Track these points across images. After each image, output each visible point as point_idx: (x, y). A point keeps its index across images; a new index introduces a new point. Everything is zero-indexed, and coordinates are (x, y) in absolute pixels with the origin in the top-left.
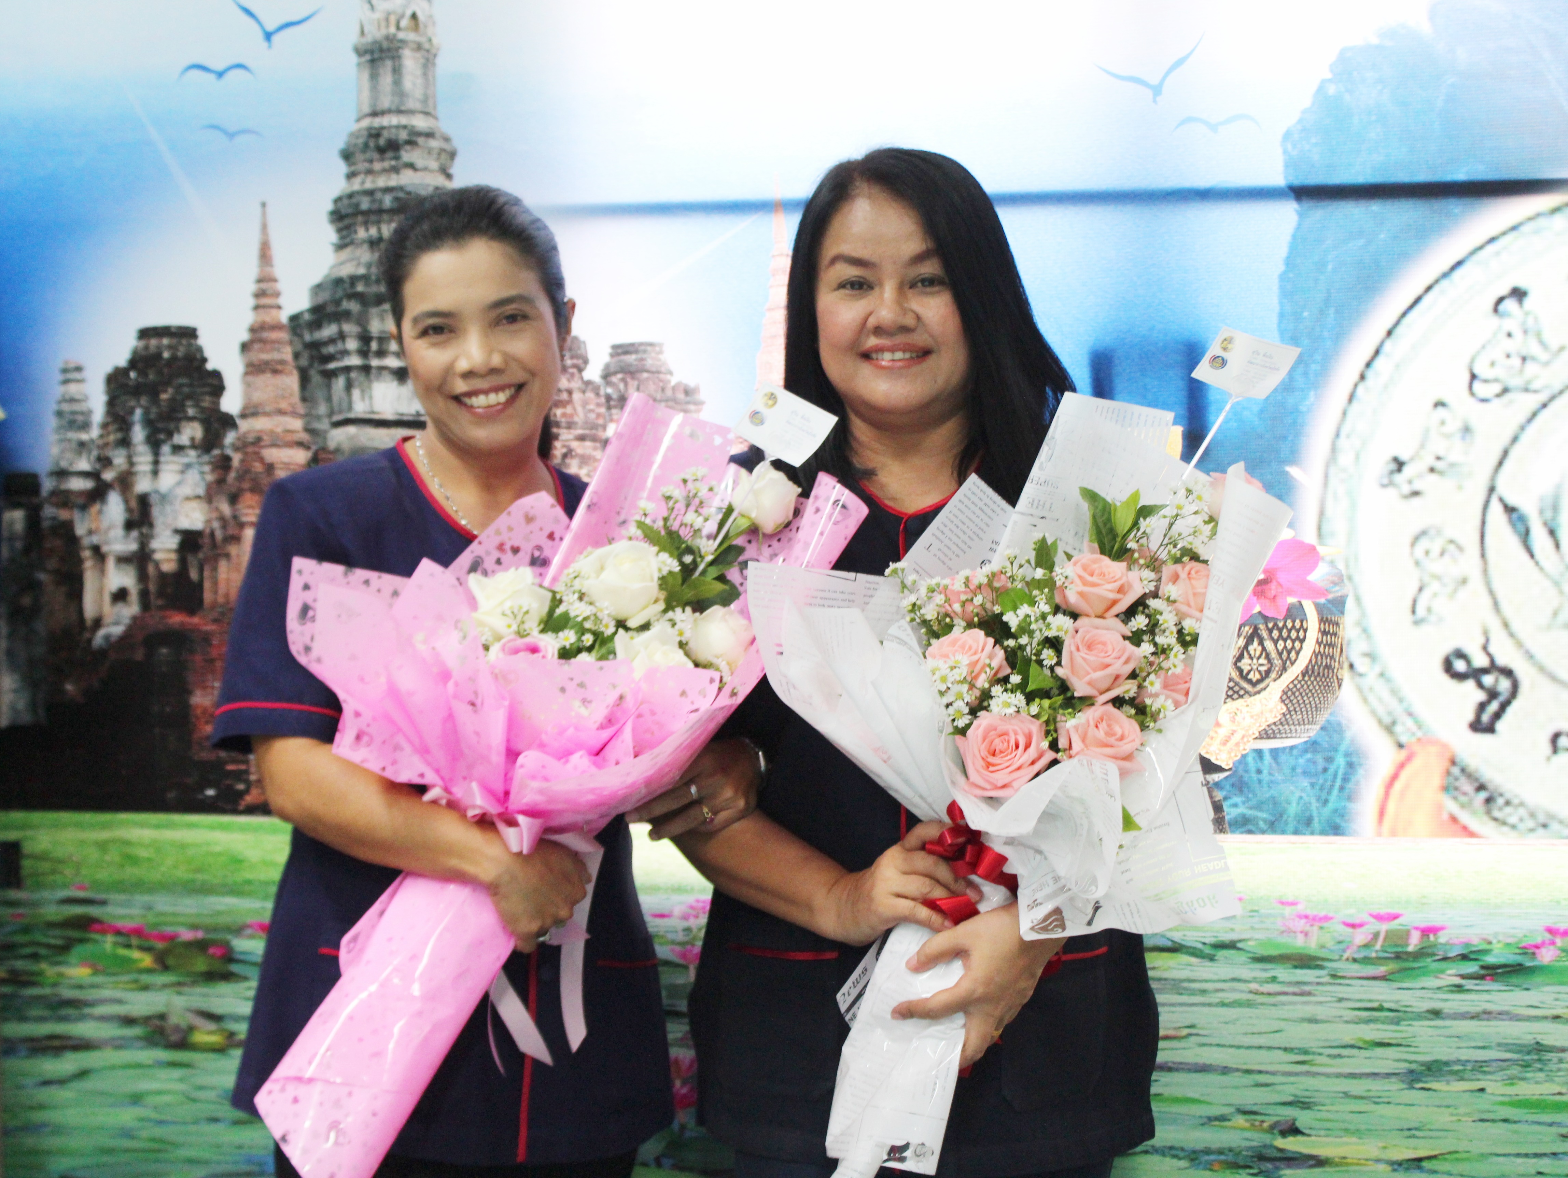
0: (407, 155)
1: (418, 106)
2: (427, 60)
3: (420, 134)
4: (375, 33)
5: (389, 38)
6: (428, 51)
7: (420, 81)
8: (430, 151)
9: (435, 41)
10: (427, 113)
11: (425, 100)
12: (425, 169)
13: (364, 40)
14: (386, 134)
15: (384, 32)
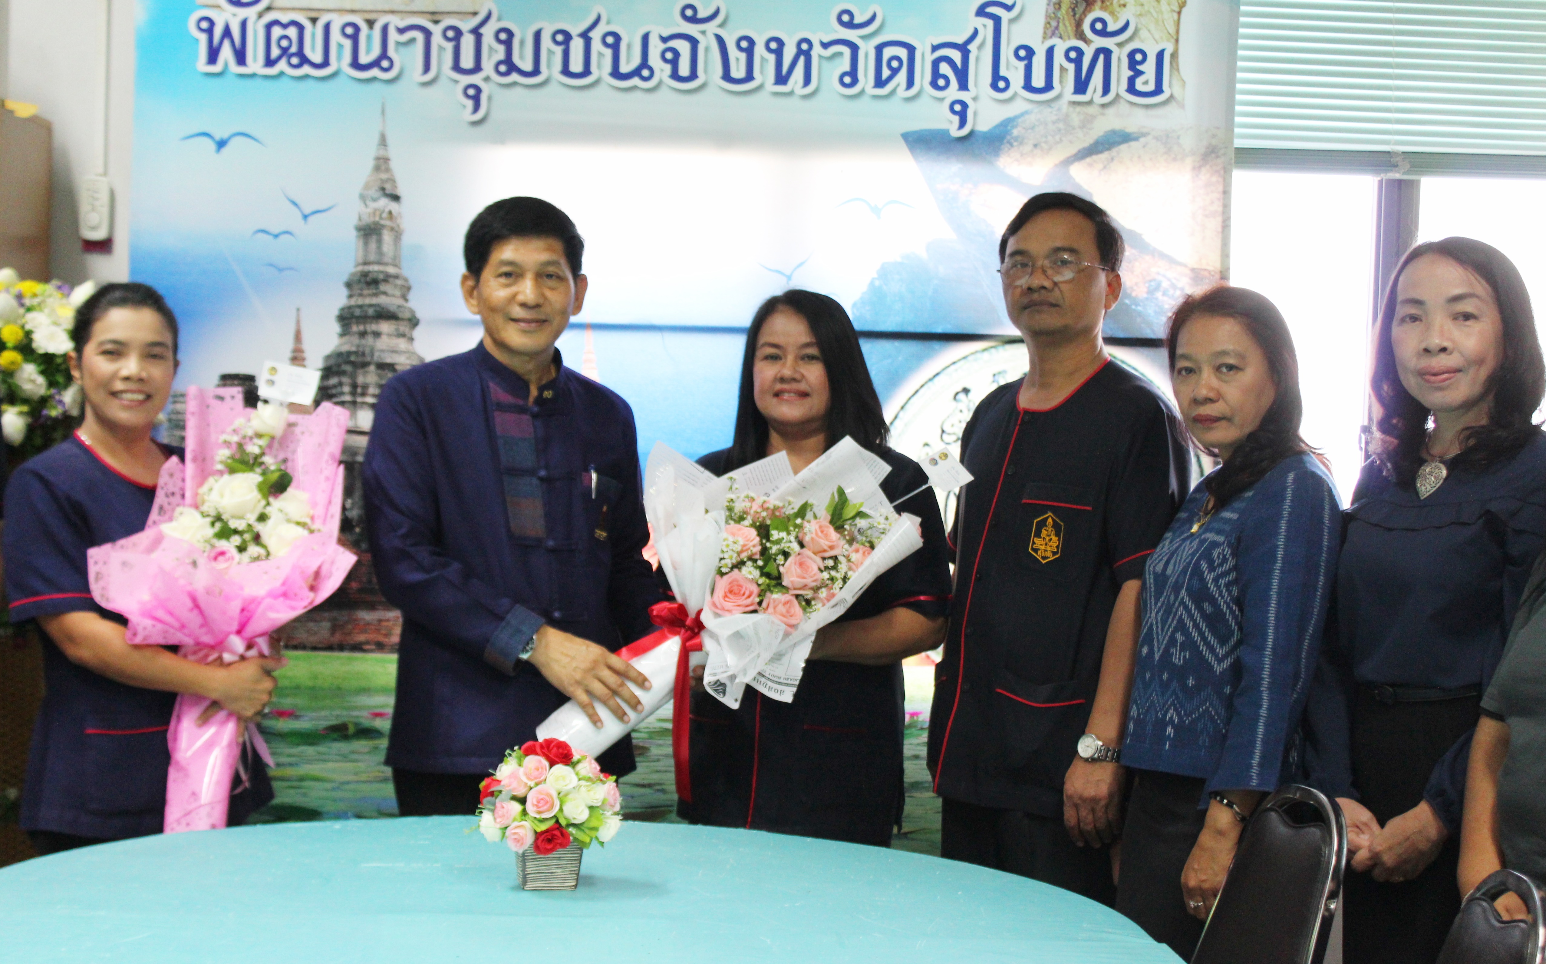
0: (383, 287)
1: (390, 261)
2: (397, 237)
3: (390, 276)
4: (367, 220)
5: (376, 224)
6: (397, 232)
7: (392, 247)
8: (396, 286)
9: (401, 227)
10: (395, 266)
11: (395, 258)
12: (393, 296)
13: (360, 224)
14: (371, 276)
15: (372, 219)
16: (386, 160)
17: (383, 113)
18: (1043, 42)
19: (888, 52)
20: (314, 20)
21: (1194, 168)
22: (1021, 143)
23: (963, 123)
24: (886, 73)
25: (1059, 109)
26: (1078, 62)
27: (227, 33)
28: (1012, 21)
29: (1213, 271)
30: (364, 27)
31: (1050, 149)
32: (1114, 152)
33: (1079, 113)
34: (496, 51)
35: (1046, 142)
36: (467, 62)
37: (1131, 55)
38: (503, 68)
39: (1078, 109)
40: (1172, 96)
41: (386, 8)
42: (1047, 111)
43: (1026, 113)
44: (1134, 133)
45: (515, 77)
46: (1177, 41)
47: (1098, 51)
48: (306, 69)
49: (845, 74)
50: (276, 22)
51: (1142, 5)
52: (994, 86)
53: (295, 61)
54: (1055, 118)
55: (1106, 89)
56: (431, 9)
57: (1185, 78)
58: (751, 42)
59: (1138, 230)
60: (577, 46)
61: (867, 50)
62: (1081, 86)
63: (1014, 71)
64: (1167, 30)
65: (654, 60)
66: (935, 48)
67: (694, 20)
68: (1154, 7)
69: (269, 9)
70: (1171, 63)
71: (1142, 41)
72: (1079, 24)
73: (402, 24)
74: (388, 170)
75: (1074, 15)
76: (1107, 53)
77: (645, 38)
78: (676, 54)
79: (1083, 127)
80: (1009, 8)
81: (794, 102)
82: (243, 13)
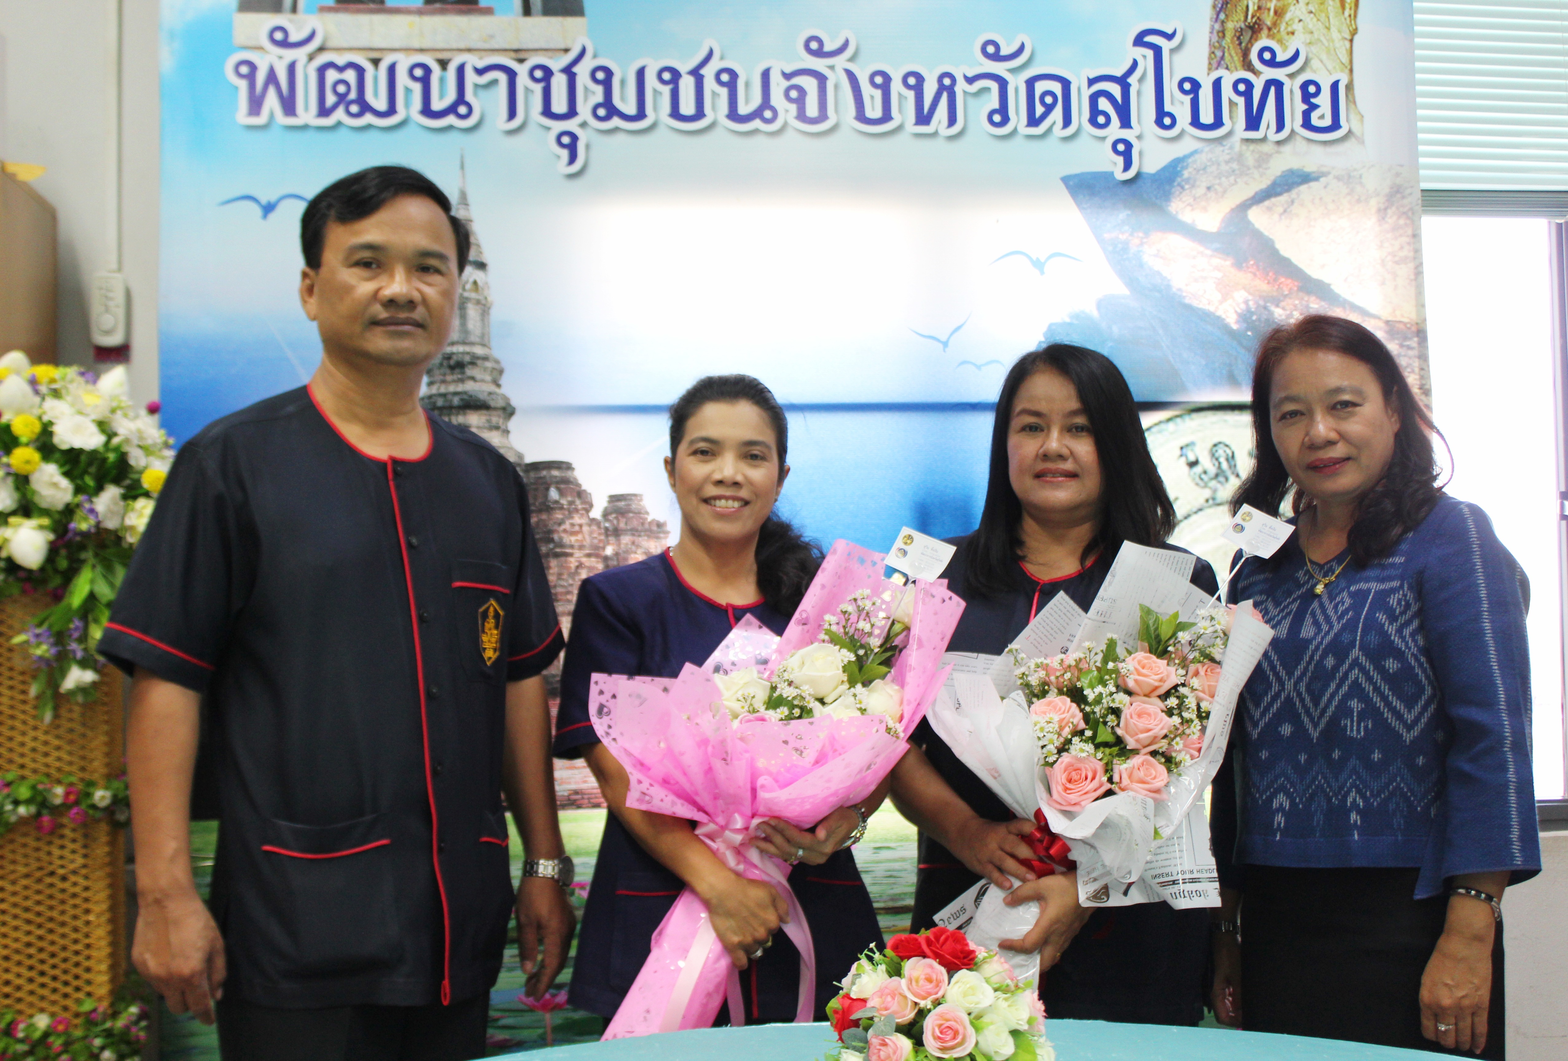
0: (469, 371)
1: (477, 340)
2: (484, 311)
3: (478, 358)
6: (484, 305)
7: (479, 324)
8: (485, 369)
9: (489, 299)
10: (484, 345)
11: (483, 336)
12: (483, 381)
14: (455, 358)
17: (462, 167)
18: (1208, 74)
19: (1040, 87)
20: (376, 62)
21: (1380, 213)
22: (1193, 186)
23: (1127, 166)
24: (1039, 110)
25: (1231, 148)
26: (1248, 94)
27: (272, 77)
28: (1172, 51)
29: (1408, 323)
30: (435, 68)
31: (1225, 192)
32: (1294, 193)
33: (1253, 151)
34: (594, 93)
35: (1220, 184)
36: (559, 105)
37: (1304, 86)
38: (602, 112)
39: (1252, 147)
40: (1350, 131)
41: (462, 45)
42: (1218, 149)
43: (1195, 152)
44: (1314, 172)
45: (616, 122)
46: (1351, 71)
47: (1269, 83)
48: (369, 118)
49: (994, 112)
50: (331, 65)
51: (1312, 33)
52: (1159, 122)
53: (354, 109)
54: (1227, 157)
55: (1280, 126)
56: (515, 47)
57: (1363, 112)
58: (887, 78)
59: (1326, 280)
60: (687, 85)
61: (1017, 84)
62: (1253, 123)
63: (1179, 106)
64: (1339, 59)
65: (777, 98)
66: (1091, 82)
67: (819, 53)
68: (1324, 35)
69: (321, 49)
70: (1347, 96)
71: (1315, 72)
72: (1246, 54)
73: (481, 65)
75: (1240, 44)
76: (1279, 85)
77: (766, 75)
78: (802, 91)
79: (1258, 167)
80: (1170, 37)
81: (939, 144)
82: (290, 55)
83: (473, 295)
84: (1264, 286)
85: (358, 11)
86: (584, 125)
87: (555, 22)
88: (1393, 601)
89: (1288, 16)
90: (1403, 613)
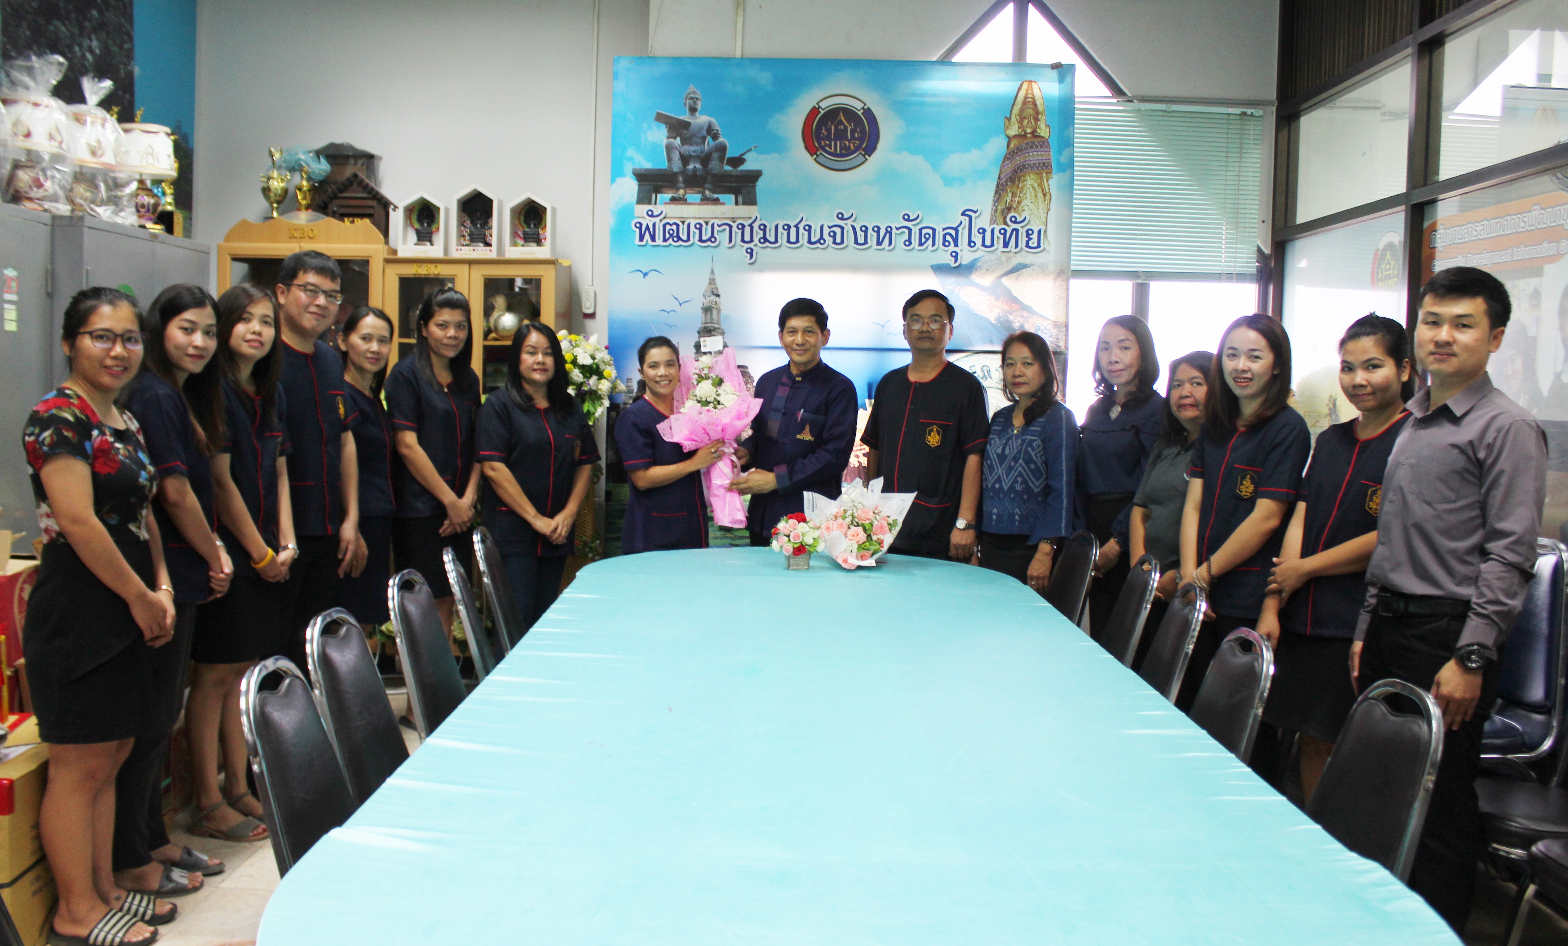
2: (718, 312)
3: (717, 329)
4: (706, 305)
5: (710, 306)
6: (719, 310)
9: (721, 308)
10: (718, 324)
11: (718, 321)
13: (704, 307)
15: (708, 305)
16: (714, 280)
17: (713, 260)
19: (924, 231)
20: (683, 223)
21: (1054, 279)
22: (981, 269)
23: (956, 261)
24: (923, 240)
25: (997, 255)
26: (1005, 234)
27: (647, 228)
28: (976, 218)
29: (1062, 322)
30: (704, 224)
31: (993, 271)
32: (1020, 272)
33: (1005, 256)
34: (759, 234)
35: (991, 269)
36: (747, 238)
37: (1027, 232)
38: (762, 241)
39: (1005, 254)
40: (1044, 249)
41: (713, 216)
42: (992, 255)
43: (983, 256)
44: (1028, 264)
45: (767, 244)
47: (1013, 230)
48: (680, 243)
49: (906, 241)
50: (668, 223)
52: (969, 245)
53: (675, 239)
54: (995, 258)
55: (1017, 246)
56: (732, 217)
57: (1050, 241)
58: (867, 228)
60: (793, 231)
61: (915, 230)
62: (1006, 245)
63: (977, 238)
65: (826, 236)
66: (944, 229)
67: (842, 219)
69: (665, 218)
72: (1005, 219)
73: (720, 223)
74: (715, 284)
76: (1017, 230)
77: (822, 227)
78: (835, 233)
79: (1007, 262)
80: (975, 212)
81: (885, 253)
82: (654, 220)
83: (715, 306)
84: (1006, 307)
85: (678, 204)
86: (756, 245)
87: (746, 207)
88: (1034, 444)
89: (1023, 204)
90: (1037, 448)
